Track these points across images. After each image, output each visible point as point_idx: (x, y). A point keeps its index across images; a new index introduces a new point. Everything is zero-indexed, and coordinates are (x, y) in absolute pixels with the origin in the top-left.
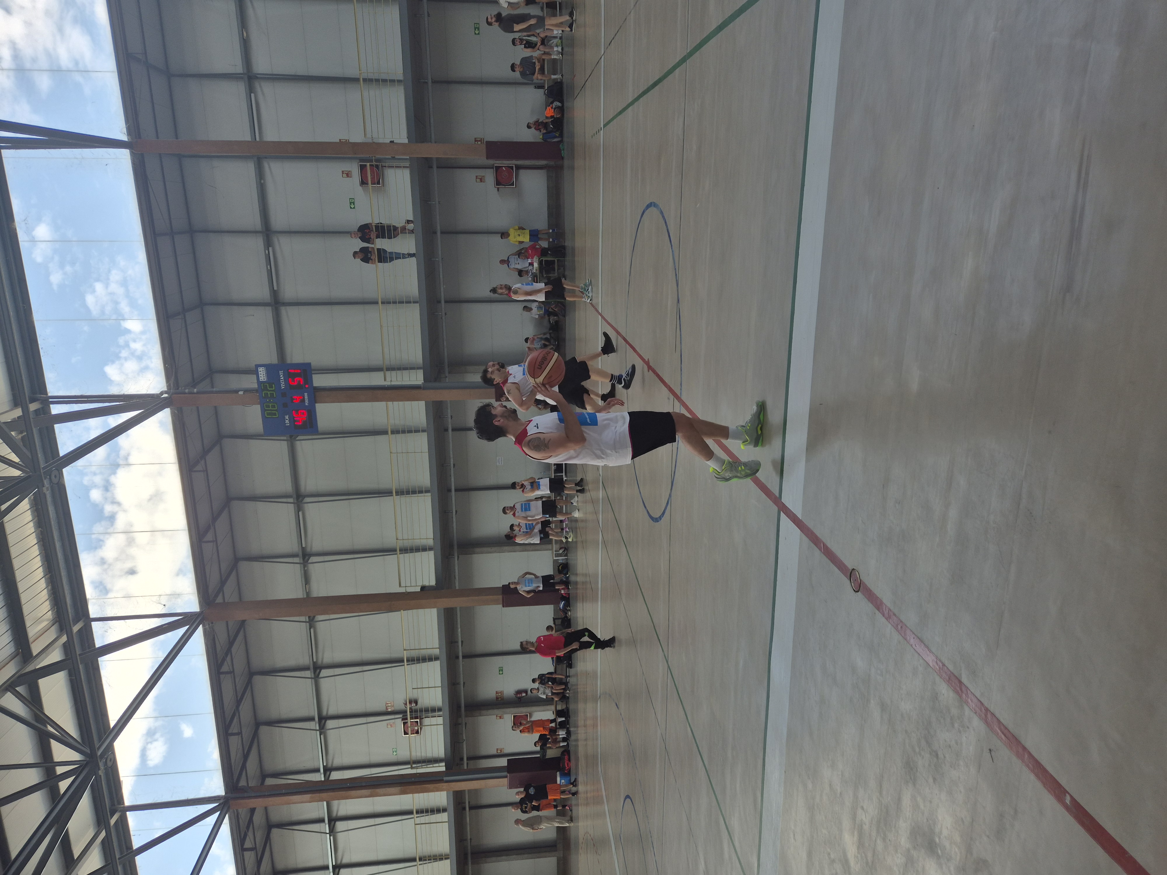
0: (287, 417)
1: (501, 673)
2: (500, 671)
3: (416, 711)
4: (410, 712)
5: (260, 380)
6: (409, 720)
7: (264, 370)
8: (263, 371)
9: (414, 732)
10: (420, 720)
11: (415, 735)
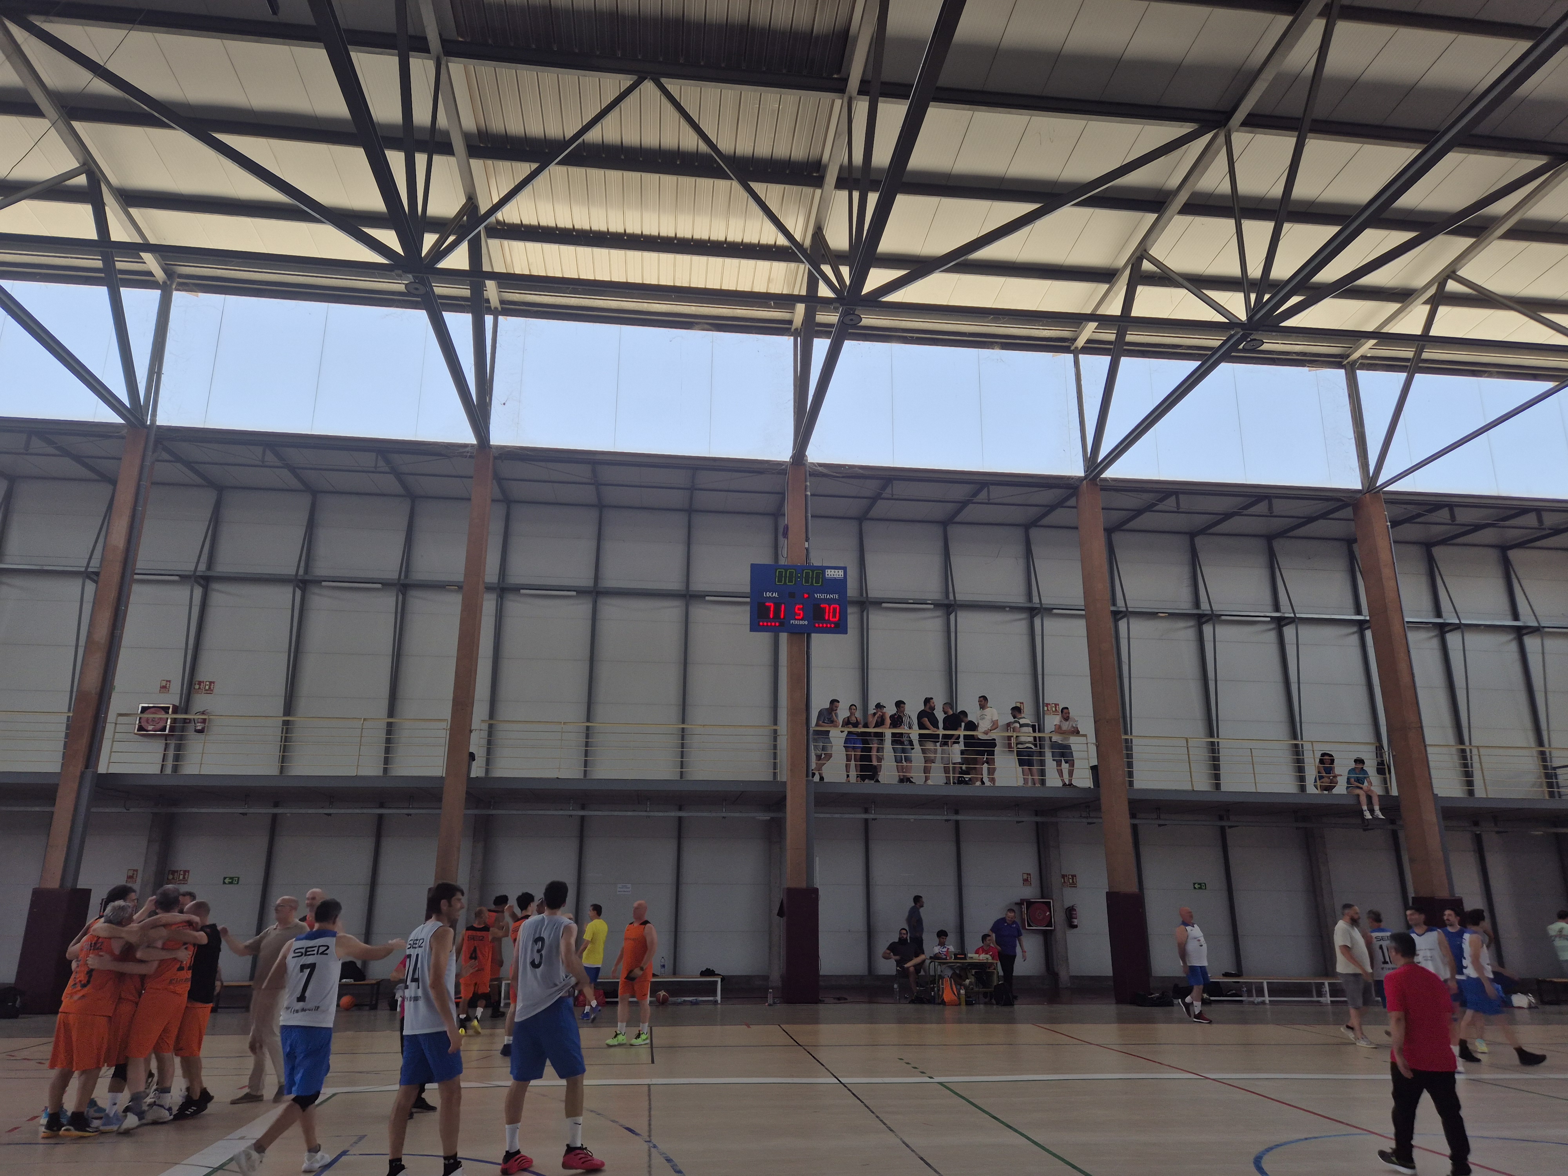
0: (775, 595)
1: (227, 881)
2: (231, 878)
3: (183, 729)
4: (185, 719)
5: (827, 570)
6: (170, 715)
7: (840, 576)
9: (144, 724)
10: (166, 735)
11: (137, 725)
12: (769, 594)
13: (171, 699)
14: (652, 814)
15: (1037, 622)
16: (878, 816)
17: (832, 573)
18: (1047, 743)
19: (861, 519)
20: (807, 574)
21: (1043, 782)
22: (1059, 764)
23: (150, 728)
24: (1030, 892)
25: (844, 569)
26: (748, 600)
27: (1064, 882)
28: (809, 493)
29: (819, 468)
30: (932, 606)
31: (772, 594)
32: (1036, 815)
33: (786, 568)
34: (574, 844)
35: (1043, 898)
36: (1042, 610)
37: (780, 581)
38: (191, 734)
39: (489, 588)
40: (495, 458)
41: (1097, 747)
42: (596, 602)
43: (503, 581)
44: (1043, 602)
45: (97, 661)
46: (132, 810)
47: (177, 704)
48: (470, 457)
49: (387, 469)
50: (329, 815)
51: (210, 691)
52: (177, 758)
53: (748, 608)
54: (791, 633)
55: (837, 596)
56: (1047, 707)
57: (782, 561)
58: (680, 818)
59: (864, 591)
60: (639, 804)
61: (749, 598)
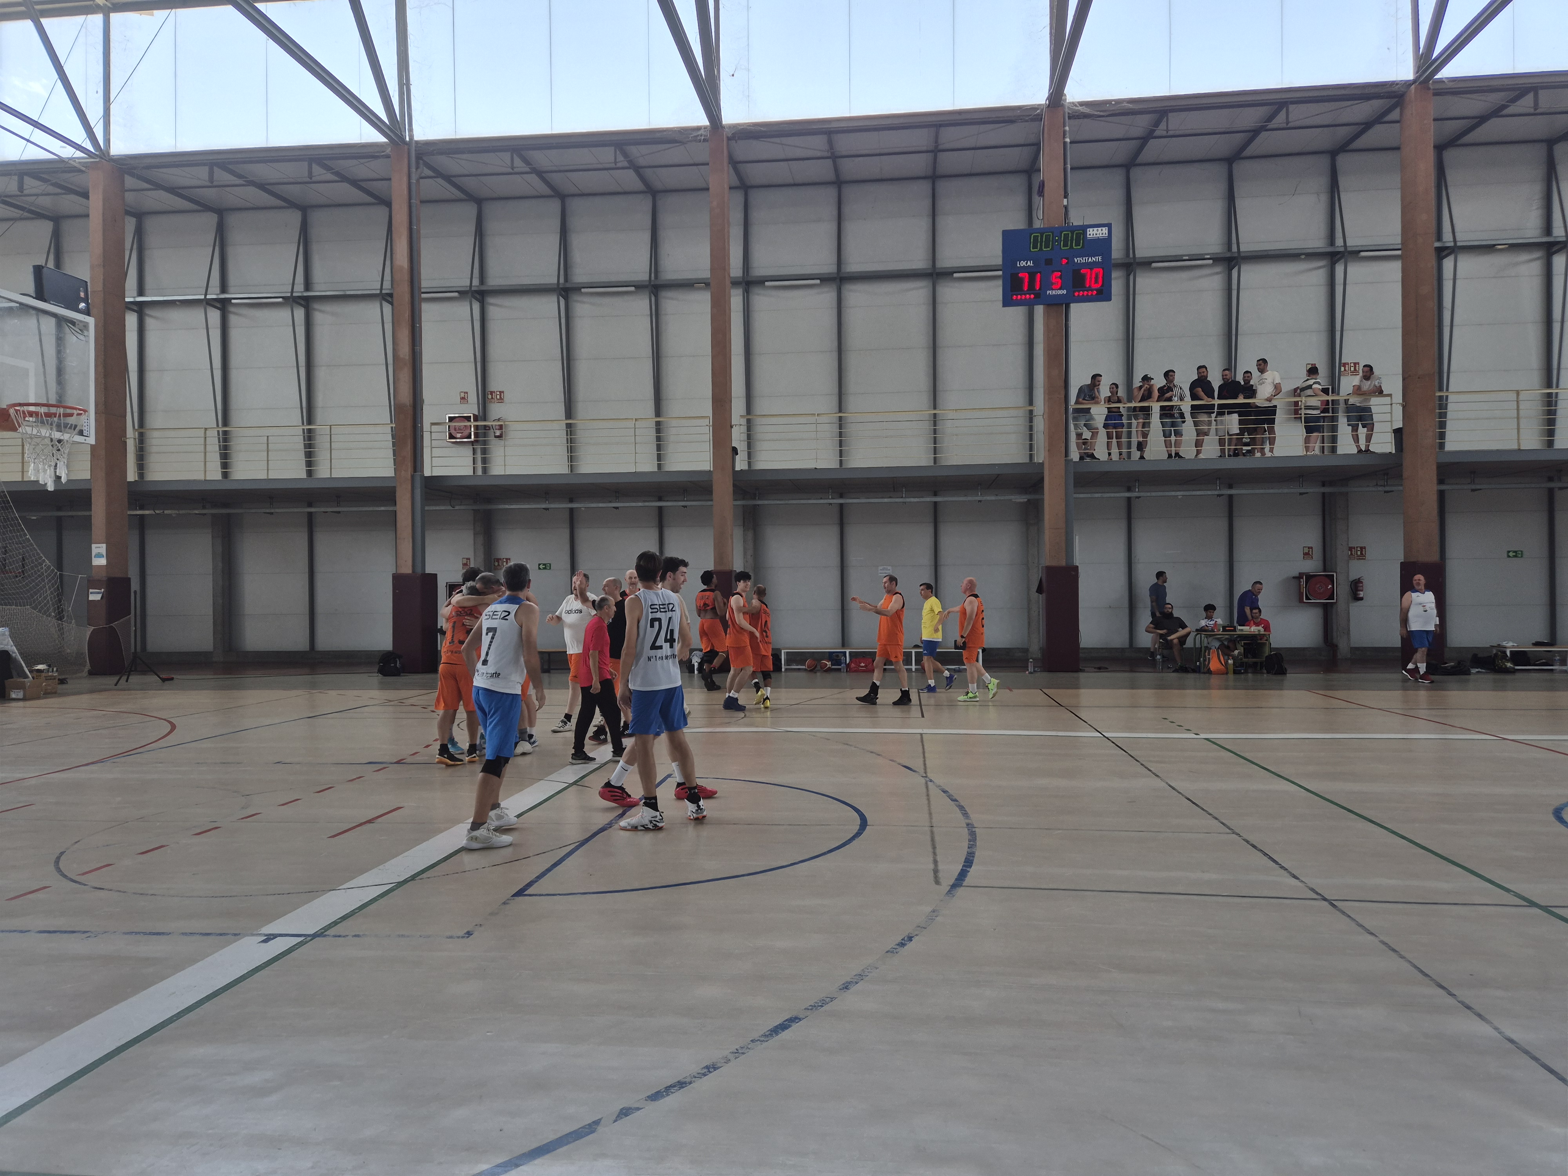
0: (1029, 264)
1: (541, 566)
2: (544, 565)
3: (485, 435)
4: (485, 426)
5: (1088, 229)
6: (473, 423)
7: (1104, 235)
8: (1102, 234)
9: (453, 432)
10: (472, 443)
11: (447, 433)
12: (1023, 263)
13: (471, 409)
14: (908, 500)
15: (1339, 269)
16: (1142, 494)
17: (1095, 232)
18: (1342, 407)
19: (1129, 166)
20: (1066, 236)
21: (1334, 450)
22: (1355, 429)
23: (459, 435)
24: (1311, 566)
25: (1109, 226)
26: (1000, 273)
27: (1351, 554)
28: (1068, 140)
29: (1080, 108)
30: (1211, 262)
31: (1026, 263)
32: (1324, 485)
33: (1041, 231)
34: (834, 531)
35: (1325, 571)
36: (1346, 254)
37: (1035, 247)
38: (491, 438)
39: (735, 283)
40: (729, 139)
41: (1404, 407)
42: (840, 289)
43: (748, 274)
44: (1348, 245)
45: (405, 375)
46: (457, 508)
47: (477, 413)
48: (705, 140)
49: (626, 164)
50: (617, 508)
51: (501, 400)
52: (484, 461)
53: (1000, 283)
54: (1048, 305)
55: (1100, 259)
56: (1345, 367)
57: (1037, 224)
58: (935, 503)
59: (1131, 251)
60: (894, 491)
61: (1001, 270)
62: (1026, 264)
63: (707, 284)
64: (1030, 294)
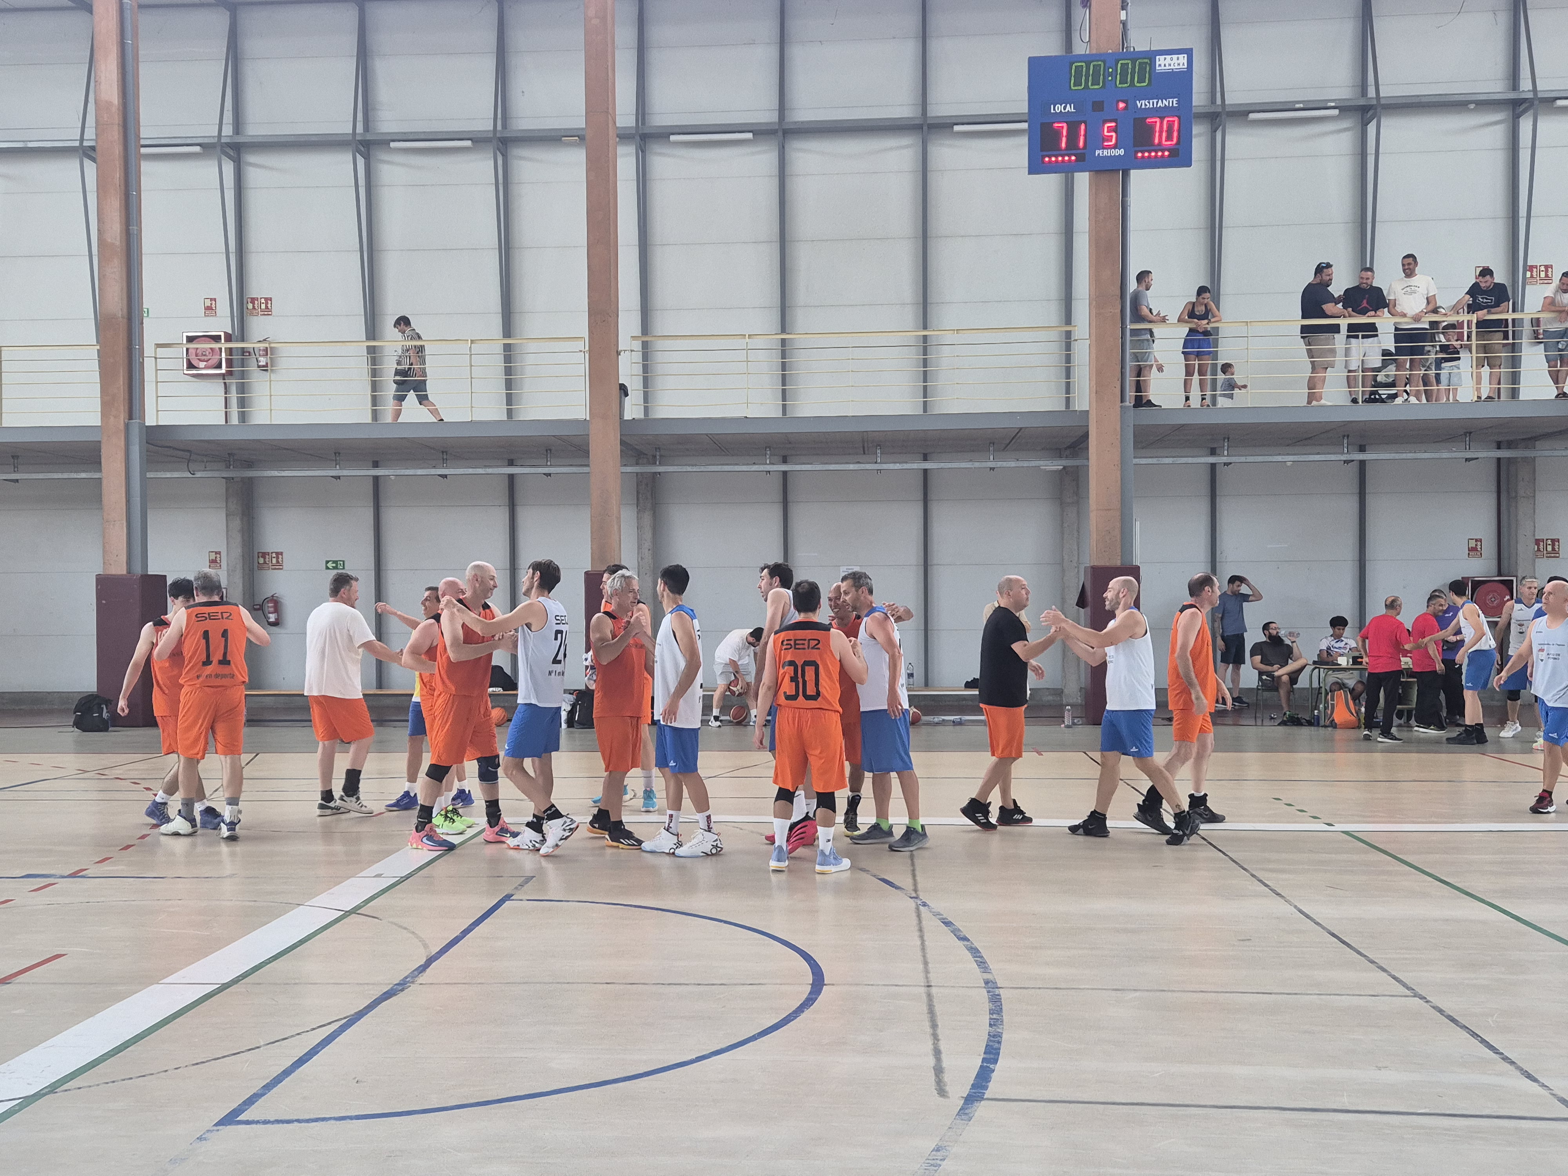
3: (241, 363)
4: (244, 350)
6: (224, 346)
9: (193, 357)
10: (223, 376)
11: (185, 360)
13: (221, 324)
14: (885, 466)
15: (1525, 125)
16: (1232, 459)
17: (1168, 62)
20: (1124, 67)
23: (202, 364)
24: (1479, 567)
25: (1189, 52)
26: (1025, 126)
27: (1539, 550)
30: (1337, 113)
32: (1499, 447)
33: (1088, 59)
34: (774, 512)
35: (1500, 574)
36: (1536, 103)
38: (252, 368)
39: (624, 137)
42: (783, 147)
43: (643, 123)
44: (1538, 89)
46: (199, 475)
47: (230, 332)
50: (445, 476)
51: (267, 311)
52: (242, 403)
53: (1024, 140)
54: (1098, 172)
55: (1175, 102)
56: (1532, 272)
57: (1080, 48)
58: (925, 471)
59: (1218, 95)
60: (864, 453)
61: (1026, 121)
62: (1065, 109)
63: (579, 137)
64: (1069, 156)
